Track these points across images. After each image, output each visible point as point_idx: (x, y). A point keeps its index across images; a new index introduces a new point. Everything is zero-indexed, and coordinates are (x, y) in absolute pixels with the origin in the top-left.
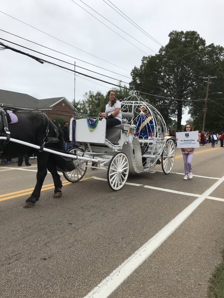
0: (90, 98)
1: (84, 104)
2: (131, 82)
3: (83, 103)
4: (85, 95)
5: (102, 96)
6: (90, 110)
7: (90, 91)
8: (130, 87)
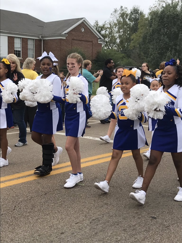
0: (121, 18)
1: (111, 28)
3: (109, 26)
4: (114, 13)
5: (141, 14)
6: (120, 37)
7: (122, 7)
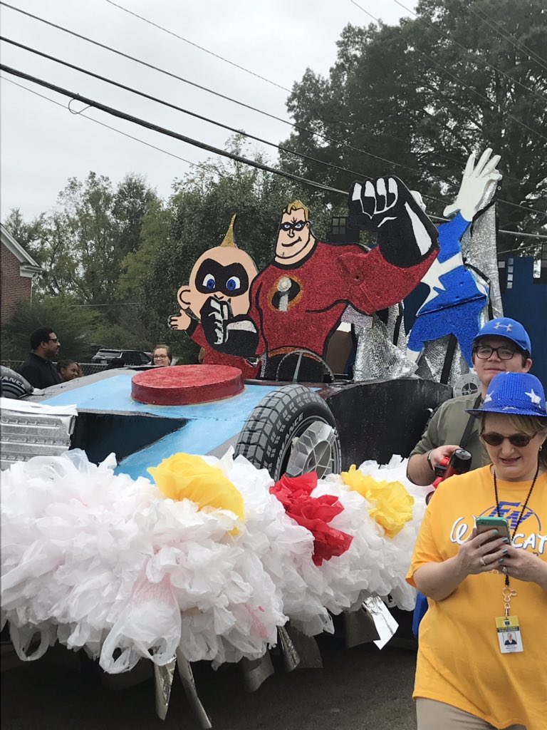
0: (90, 205)
1: (58, 233)
2: (287, 142)
3: (54, 228)
4: (68, 192)
5: (150, 198)
6: (86, 259)
7: (93, 175)
8: (283, 164)
